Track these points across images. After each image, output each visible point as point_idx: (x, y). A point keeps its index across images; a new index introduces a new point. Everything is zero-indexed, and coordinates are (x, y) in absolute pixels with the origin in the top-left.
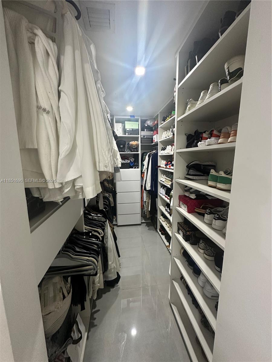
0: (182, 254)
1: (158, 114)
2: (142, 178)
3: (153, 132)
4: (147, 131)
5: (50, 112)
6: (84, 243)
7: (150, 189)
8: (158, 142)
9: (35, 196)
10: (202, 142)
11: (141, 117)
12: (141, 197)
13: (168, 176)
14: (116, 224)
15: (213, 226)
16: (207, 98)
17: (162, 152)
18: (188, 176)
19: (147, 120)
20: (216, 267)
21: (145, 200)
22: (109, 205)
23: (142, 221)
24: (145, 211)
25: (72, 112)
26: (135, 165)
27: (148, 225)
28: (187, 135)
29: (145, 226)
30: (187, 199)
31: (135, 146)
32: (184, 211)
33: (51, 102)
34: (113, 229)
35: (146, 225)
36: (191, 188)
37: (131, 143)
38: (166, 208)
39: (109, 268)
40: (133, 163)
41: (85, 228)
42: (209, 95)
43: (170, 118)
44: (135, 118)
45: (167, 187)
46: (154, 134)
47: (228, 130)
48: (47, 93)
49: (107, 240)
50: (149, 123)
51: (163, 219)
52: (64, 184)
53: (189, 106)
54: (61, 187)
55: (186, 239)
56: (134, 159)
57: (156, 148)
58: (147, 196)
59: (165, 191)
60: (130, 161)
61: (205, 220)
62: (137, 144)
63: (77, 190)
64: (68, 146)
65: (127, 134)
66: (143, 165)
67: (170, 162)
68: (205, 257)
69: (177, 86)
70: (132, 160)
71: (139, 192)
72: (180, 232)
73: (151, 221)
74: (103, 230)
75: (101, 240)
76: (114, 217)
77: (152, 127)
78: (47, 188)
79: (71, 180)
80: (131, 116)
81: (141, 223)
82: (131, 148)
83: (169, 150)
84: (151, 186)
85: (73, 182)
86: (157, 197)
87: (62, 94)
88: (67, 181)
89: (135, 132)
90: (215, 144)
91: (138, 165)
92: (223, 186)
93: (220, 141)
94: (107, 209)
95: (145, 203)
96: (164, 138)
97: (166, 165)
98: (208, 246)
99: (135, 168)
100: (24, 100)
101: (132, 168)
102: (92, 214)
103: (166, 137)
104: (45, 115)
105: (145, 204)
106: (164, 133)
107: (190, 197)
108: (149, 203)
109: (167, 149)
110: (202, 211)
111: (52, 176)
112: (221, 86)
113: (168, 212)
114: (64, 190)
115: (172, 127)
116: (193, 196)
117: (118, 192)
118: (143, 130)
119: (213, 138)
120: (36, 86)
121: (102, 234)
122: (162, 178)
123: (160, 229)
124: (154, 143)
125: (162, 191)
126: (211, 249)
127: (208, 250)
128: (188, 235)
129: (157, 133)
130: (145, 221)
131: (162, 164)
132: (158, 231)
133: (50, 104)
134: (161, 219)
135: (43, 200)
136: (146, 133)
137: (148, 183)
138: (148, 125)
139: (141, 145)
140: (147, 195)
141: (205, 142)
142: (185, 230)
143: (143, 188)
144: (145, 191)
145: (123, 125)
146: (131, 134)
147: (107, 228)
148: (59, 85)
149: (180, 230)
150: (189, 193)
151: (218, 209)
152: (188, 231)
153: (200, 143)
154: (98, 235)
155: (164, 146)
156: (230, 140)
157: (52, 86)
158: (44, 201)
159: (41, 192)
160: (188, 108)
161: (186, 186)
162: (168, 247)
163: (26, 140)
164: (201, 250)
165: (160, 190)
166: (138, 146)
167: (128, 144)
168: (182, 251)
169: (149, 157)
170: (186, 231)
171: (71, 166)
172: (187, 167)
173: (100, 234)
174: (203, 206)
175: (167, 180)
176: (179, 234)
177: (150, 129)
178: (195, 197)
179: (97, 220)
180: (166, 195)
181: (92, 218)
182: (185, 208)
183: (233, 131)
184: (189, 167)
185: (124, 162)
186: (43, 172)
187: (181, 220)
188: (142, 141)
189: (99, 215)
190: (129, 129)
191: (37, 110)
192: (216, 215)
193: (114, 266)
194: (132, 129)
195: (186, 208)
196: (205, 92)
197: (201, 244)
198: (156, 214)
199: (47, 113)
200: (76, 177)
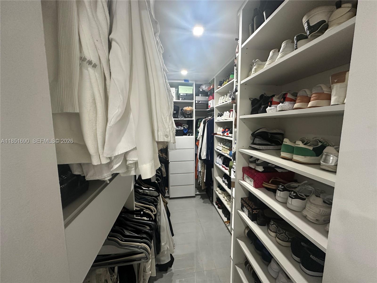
0: (246, 235)
1: (214, 78)
2: (197, 146)
3: (209, 97)
4: (201, 96)
5: (97, 65)
6: (135, 223)
7: (205, 158)
8: (214, 108)
9: (75, 174)
10: (272, 108)
11: (196, 81)
12: (195, 167)
13: (225, 144)
14: (168, 196)
15: (288, 205)
16: (278, 57)
17: (219, 119)
18: (253, 146)
19: (202, 84)
20: (294, 256)
21: (199, 170)
22: (161, 176)
23: (196, 192)
24: (200, 182)
25: (126, 66)
26: (189, 132)
27: (203, 197)
28: (252, 99)
29: (199, 198)
30: (253, 171)
31: (189, 112)
32: (249, 185)
33: (98, 54)
34: (167, 204)
35: (201, 198)
36: (258, 159)
37: (185, 108)
38: (224, 180)
39: (162, 250)
40: (187, 130)
41: (135, 205)
42: (281, 54)
43: (228, 82)
44: (190, 82)
45: (225, 156)
46: (209, 100)
47: (306, 93)
48: (94, 41)
49: (159, 217)
50: (204, 88)
51: (220, 191)
52: (113, 158)
53: (254, 67)
54: (109, 162)
55: (253, 218)
56: (187, 126)
57: (211, 114)
58: (202, 166)
59: (222, 160)
60: (184, 128)
61: (277, 197)
62: (191, 110)
63: (129, 165)
64: (120, 110)
65: (180, 99)
66: (197, 132)
67: (228, 129)
68: (277, 242)
69: (241, 46)
70: (186, 126)
71: (193, 162)
72: (245, 209)
73: (206, 192)
74: (156, 206)
75: (154, 219)
76: (166, 188)
77: (207, 93)
78: (91, 163)
79: (122, 153)
80: (185, 80)
81: (196, 195)
82: (184, 114)
83: (226, 117)
84: (207, 155)
85: (125, 156)
86: (213, 167)
87: (114, 44)
88: (117, 155)
89: (190, 97)
90: (290, 110)
91: (192, 132)
92: (302, 158)
93: (296, 105)
94: (159, 181)
95: (199, 173)
96: (220, 104)
97: (223, 132)
98: (281, 228)
99: (189, 135)
100: (63, 50)
101: (185, 135)
102: (143, 188)
103: (223, 103)
104: (90, 69)
105: (200, 175)
106: (220, 98)
107: (256, 169)
108: (204, 173)
109: (224, 115)
110: (273, 187)
111: (98, 149)
112: (298, 44)
113: (225, 183)
114: (113, 166)
115: (230, 92)
116: (260, 169)
117: (170, 162)
118: (197, 95)
119: (287, 102)
120: (80, 32)
121: (155, 212)
122: (218, 147)
123: (216, 202)
124: (209, 109)
125: (219, 161)
126: (285, 233)
127: (282, 233)
128: (255, 213)
129: (213, 99)
130: (199, 193)
131: (218, 131)
132: (215, 204)
133: (98, 56)
134: (218, 192)
135: (86, 178)
136: (200, 98)
137: (203, 152)
138: (203, 90)
139: (195, 111)
140: (202, 164)
141: (276, 107)
142: (251, 208)
143: (198, 157)
144: (199, 160)
145: (177, 89)
146: (185, 99)
147: (160, 204)
148: (110, 33)
149: (244, 207)
150: (254, 164)
151: (292, 185)
152: (255, 209)
153: (269, 108)
154: (150, 213)
155: (220, 112)
156: (310, 104)
157: (101, 32)
158: (87, 180)
159: (83, 168)
160: (253, 70)
161: (252, 157)
162: (226, 223)
163: (64, 102)
164: (272, 232)
165: (217, 160)
166: (192, 112)
167: (182, 109)
168: (247, 231)
169: (204, 123)
170: (253, 210)
171: (123, 136)
172: (253, 135)
173: (152, 212)
174: (273, 180)
175: (224, 149)
176: (243, 211)
177: (205, 94)
178: (263, 170)
179: (149, 194)
180: (223, 166)
181: (144, 191)
182: (250, 182)
183: (315, 93)
184: (255, 135)
185: (178, 129)
186: (85, 143)
187: (244, 196)
188: (196, 106)
189: (151, 189)
190: (183, 94)
191: (80, 62)
192: (293, 192)
193: (167, 248)
194: (187, 94)
195: (253, 182)
196: (275, 51)
197: (272, 225)
198: (212, 185)
199: (93, 66)
200: (129, 150)
